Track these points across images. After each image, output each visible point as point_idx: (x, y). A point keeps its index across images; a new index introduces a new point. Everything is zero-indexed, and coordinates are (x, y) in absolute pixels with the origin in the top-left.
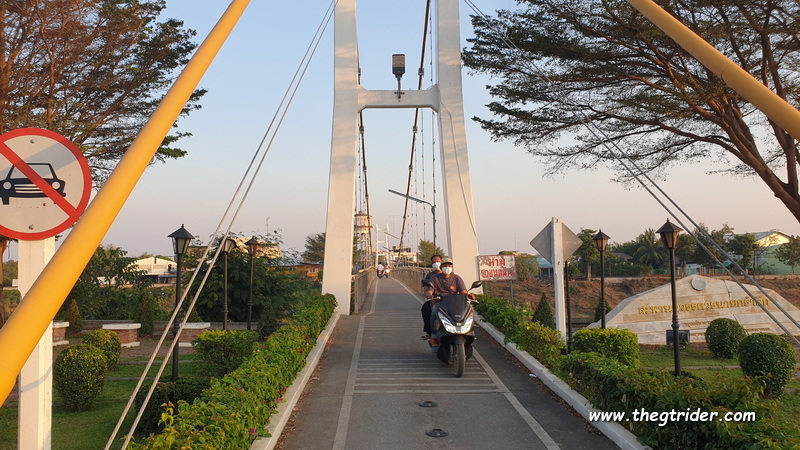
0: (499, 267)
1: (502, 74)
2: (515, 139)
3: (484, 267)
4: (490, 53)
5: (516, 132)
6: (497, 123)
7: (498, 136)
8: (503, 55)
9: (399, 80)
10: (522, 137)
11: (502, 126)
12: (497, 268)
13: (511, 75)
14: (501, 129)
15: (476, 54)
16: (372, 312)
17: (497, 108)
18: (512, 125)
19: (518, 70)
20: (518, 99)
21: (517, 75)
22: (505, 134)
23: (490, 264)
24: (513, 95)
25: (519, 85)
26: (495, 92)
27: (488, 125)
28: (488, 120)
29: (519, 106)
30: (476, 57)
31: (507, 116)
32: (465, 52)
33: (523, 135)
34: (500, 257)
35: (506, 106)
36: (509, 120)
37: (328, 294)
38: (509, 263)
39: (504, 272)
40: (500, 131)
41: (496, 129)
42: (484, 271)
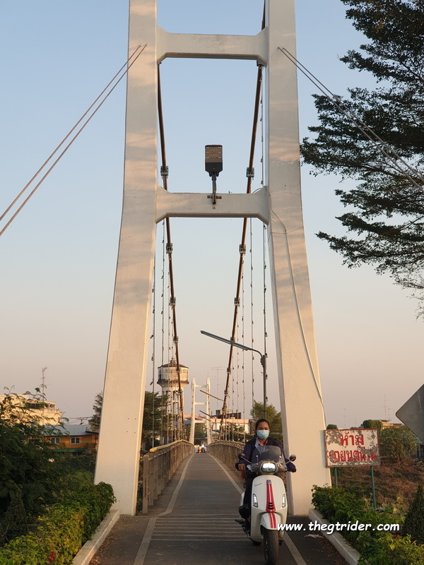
0: (355, 448)
1: (358, 175)
2: (378, 264)
3: (333, 447)
4: (340, 146)
5: (378, 255)
6: (352, 242)
7: (354, 259)
8: (359, 150)
9: (214, 180)
10: (388, 262)
11: (359, 246)
12: (352, 448)
13: (371, 177)
14: (356, 249)
15: (321, 146)
16: (168, 511)
17: (351, 222)
18: (372, 244)
19: (380, 170)
20: (380, 209)
21: (379, 176)
22: (364, 258)
23: (343, 442)
24: (374, 204)
25: (381, 189)
26: (348, 199)
27: (339, 244)
28: (339, 237)
29: (382, 218)
30: (321, 151)
31: (366, 233)
32: (306, 144)
33: (388, 260)
34: (356, 433)
35: (364, 219)
36: (369, 238)
37: (102, 484)
38: (370, 440)
39: (362, 454)
40: (356, 253)
41: (351, 250)
42: (333, 453)
